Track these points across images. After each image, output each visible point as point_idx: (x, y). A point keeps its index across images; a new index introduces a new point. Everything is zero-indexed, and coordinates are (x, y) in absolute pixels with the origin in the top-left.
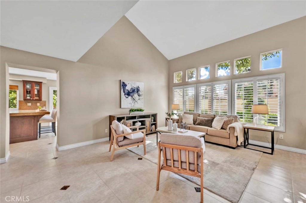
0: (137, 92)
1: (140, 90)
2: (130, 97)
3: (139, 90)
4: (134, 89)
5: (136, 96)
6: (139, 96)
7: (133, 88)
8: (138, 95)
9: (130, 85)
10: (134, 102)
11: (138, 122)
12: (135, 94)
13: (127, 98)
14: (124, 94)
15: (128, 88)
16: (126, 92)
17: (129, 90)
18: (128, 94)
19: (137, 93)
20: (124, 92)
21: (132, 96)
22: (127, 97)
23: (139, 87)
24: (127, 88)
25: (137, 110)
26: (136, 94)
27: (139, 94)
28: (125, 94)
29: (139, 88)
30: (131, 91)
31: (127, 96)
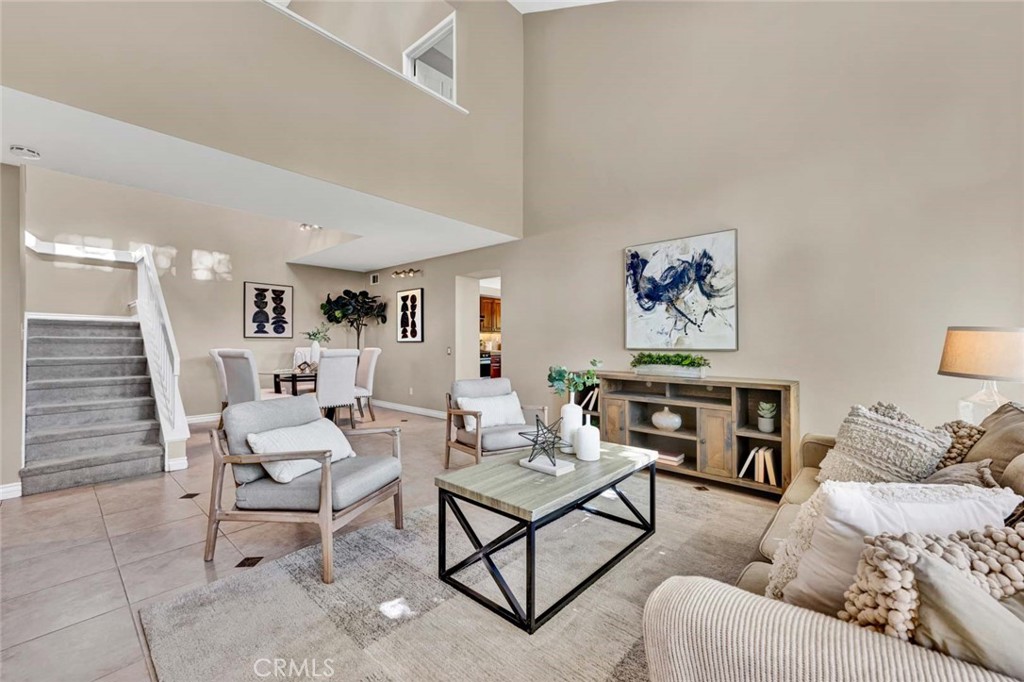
0: (700, 279)
1: (716, 268)
2: (661, 307)
3: (709, 269)
4: (680, 269)
5: (691, 297)
6: (709, 296)
7: (676, 264)
8: (704, 292)
9: (664, 256)
10: (680, 325)
11: (666, 409)
12: (687, 291)
13: (648, 309)
14: (636, 296)
15: (655, 270)
16: (645, 286)
17: (657, 279)
18: (654, 294)
19: (696, 286)
20: (636, 291)
21: (671, 302)
22: (647, 306)
23: (711, 253)
24: (647, 272)
25: (663, 360)
26: (691, 287)
27: (706, 289)
28: (640, 298)
29: (710, 258)
30: (668, 281)
31: (650, 304)
